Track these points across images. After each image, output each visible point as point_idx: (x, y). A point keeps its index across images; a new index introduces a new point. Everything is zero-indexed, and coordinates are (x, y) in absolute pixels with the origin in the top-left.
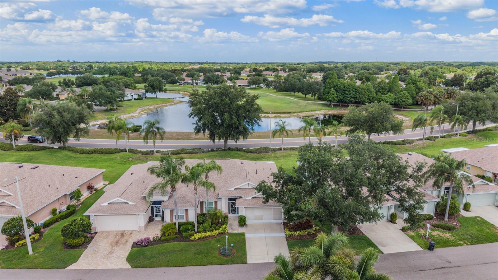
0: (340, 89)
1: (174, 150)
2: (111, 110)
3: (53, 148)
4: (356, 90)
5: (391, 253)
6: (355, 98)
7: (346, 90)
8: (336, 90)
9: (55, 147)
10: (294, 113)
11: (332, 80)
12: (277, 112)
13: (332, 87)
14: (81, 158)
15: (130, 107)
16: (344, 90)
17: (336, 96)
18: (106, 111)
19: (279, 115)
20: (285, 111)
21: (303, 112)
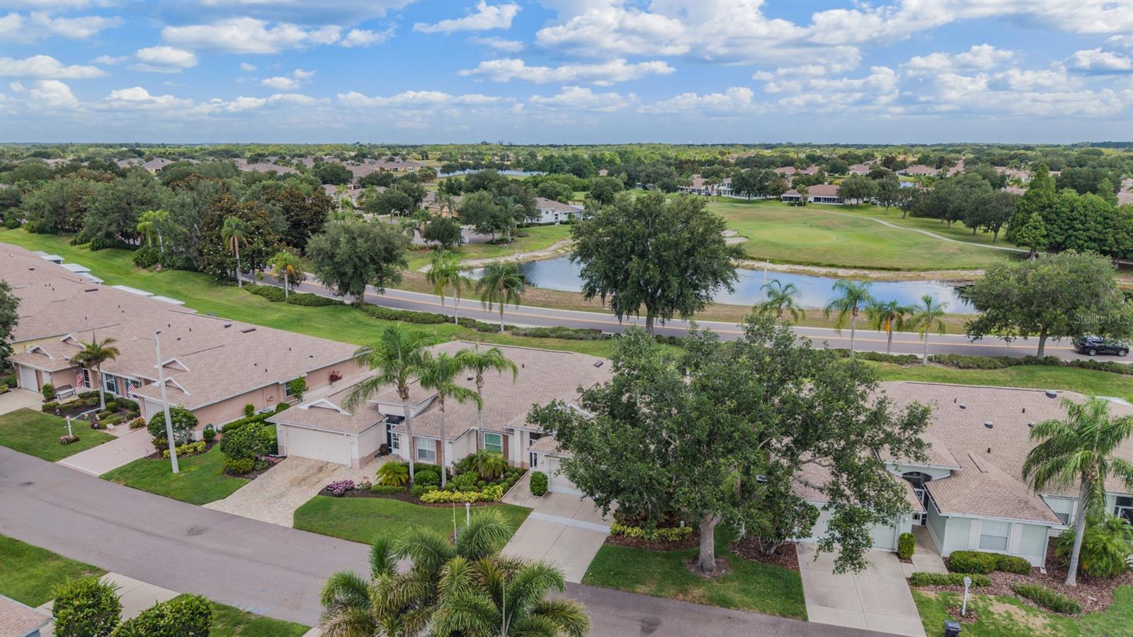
0: (1058, 215)
1: (538, 329)
2: (501, 241)
3: (342, 303)
4: (1106, 218)
5: (826, 625)
6: (1101, 240)
7: (1075, 219)
8: (1046, 219)
9: (348, 302)
10: (909, 270)
11: (1036, 190)
12: (863, 265)
13: (1036, 210)
14: (375, 326)
15: (543, 237)
16: (1069, 219)
17: (1045, 232)
18: (491, 243)
19: (866, 272)
20: (887, 264)
21: (938, 269)
